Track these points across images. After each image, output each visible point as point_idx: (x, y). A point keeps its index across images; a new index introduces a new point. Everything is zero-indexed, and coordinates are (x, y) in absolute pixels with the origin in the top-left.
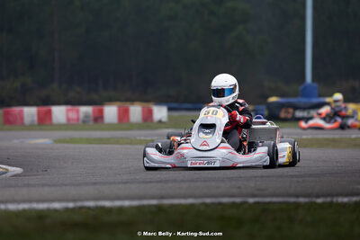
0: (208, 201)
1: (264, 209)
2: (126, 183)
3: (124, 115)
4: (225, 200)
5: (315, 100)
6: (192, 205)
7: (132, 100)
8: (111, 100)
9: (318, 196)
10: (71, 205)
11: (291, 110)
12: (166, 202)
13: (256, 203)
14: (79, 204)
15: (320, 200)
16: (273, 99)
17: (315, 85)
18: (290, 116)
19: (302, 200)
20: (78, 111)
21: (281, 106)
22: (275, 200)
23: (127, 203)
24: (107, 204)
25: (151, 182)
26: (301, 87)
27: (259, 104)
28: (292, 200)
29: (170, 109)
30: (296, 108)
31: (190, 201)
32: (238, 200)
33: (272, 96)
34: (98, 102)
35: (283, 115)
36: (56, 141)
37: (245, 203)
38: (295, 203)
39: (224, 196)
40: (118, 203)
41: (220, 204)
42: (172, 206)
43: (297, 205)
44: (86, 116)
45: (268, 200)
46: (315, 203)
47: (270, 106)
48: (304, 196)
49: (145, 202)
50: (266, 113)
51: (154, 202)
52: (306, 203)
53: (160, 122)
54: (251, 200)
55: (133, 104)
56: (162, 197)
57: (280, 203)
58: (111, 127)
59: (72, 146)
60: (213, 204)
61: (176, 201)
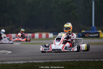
0: (65, 60)
1: (81, 63)
2: (41, 56)
3: (40, 36)
4: (69, 60)
5: (95, 31)
6: (60, 62)
7: (43, 32)
8: (37, 32)
9: (96, 59)
10: (25, 62)
11: (88, 34)
12: (53, 61)
13: (78, 61)
14: (28, 62)
15: (96, 60)
16: (83, 31)
17: (95, 27)
18: (88, 36)
19: (91, 60)
20: (27, 35)
21: (85, 33)
22: (84, 60)
23: (41, 61)
24: (36, 62)
25: (48, 55)
26: (91, 28)
27: (79, 33)
28: (89, 60)
29: (54, 34)
30: (90, 34)
31: (59, 61)
32: (73, 60)
33: (83, 30)
34: (33, 32)
35: (86, 36)
36: (21, 44)
37: (75, 61)
38: (89, 61)
39: (69, 59)
40: (39, 61)
41: (68, 61)
42: (54, 62)
43: (90, 62)
44: (30, 36)
45: (82, 60)
46: (95, 61)
47: (82, 33)
48: (92, 59)
49: (46, 61)
50: (81, 35)
51: (49, 61)
52: (93, 61)
53: (51, 38)
54: (77, 60)
55: (43, 33)
56: (51, 60)
57: (85, 61)
58: (37, 40)
59: (26, 45)
60: (66, 61)
61: (55, 61)
